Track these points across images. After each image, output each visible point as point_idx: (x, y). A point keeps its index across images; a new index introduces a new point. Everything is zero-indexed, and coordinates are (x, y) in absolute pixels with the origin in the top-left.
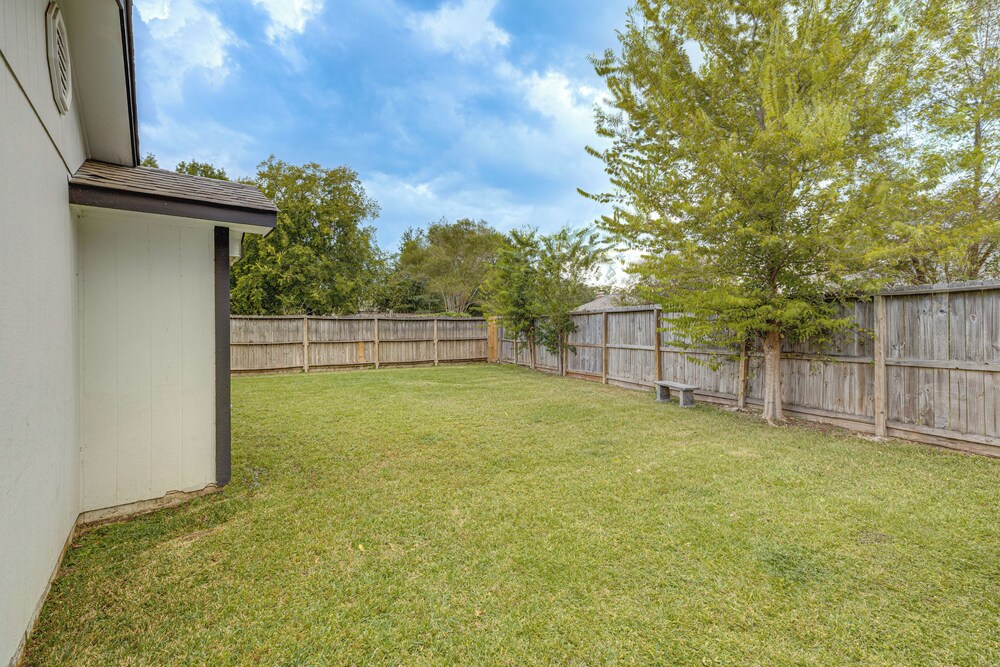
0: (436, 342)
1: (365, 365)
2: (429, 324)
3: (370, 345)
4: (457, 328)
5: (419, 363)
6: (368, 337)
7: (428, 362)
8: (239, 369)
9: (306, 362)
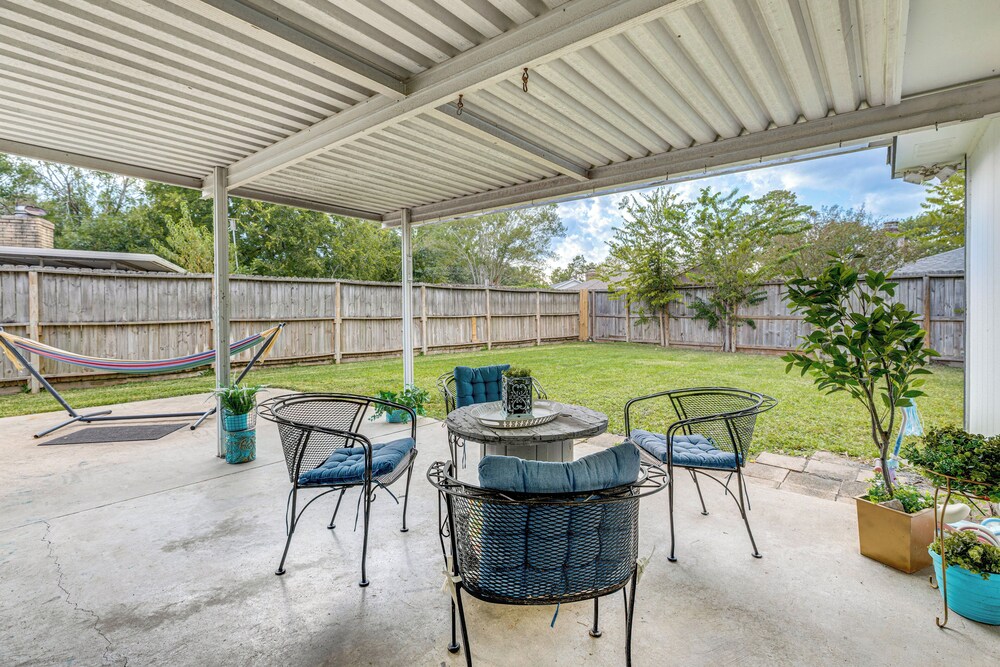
0: (538, 317)
1: (478, 345)
2: (532, 296)
3: (482, 320)
4: (554, 302)
5: (524, 342)
6: (480, 312)
7: (531, 341)
8: (356, 351)
9: (425, 342)
